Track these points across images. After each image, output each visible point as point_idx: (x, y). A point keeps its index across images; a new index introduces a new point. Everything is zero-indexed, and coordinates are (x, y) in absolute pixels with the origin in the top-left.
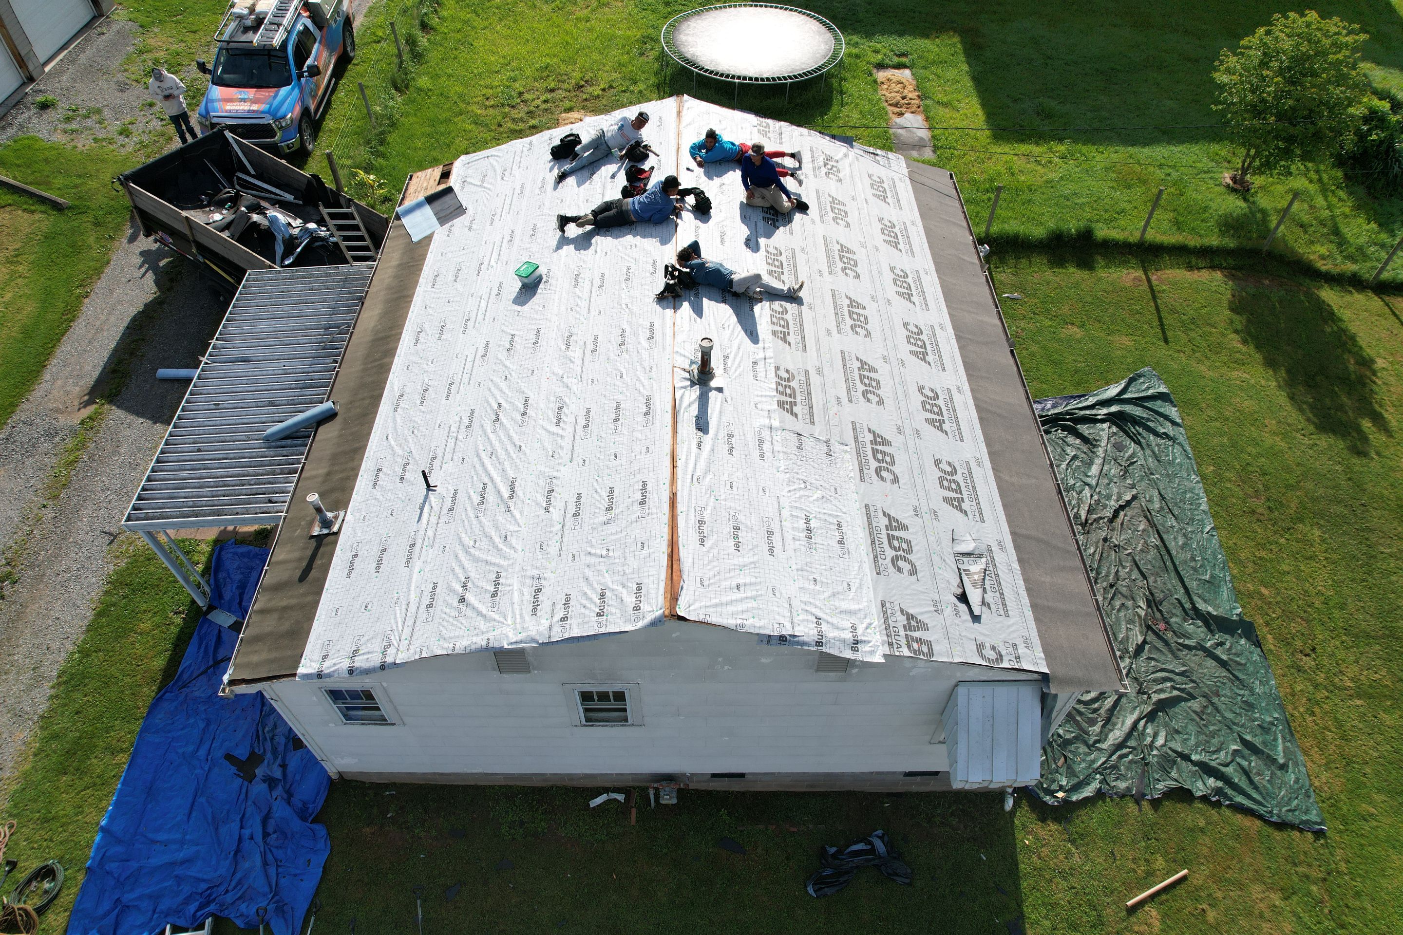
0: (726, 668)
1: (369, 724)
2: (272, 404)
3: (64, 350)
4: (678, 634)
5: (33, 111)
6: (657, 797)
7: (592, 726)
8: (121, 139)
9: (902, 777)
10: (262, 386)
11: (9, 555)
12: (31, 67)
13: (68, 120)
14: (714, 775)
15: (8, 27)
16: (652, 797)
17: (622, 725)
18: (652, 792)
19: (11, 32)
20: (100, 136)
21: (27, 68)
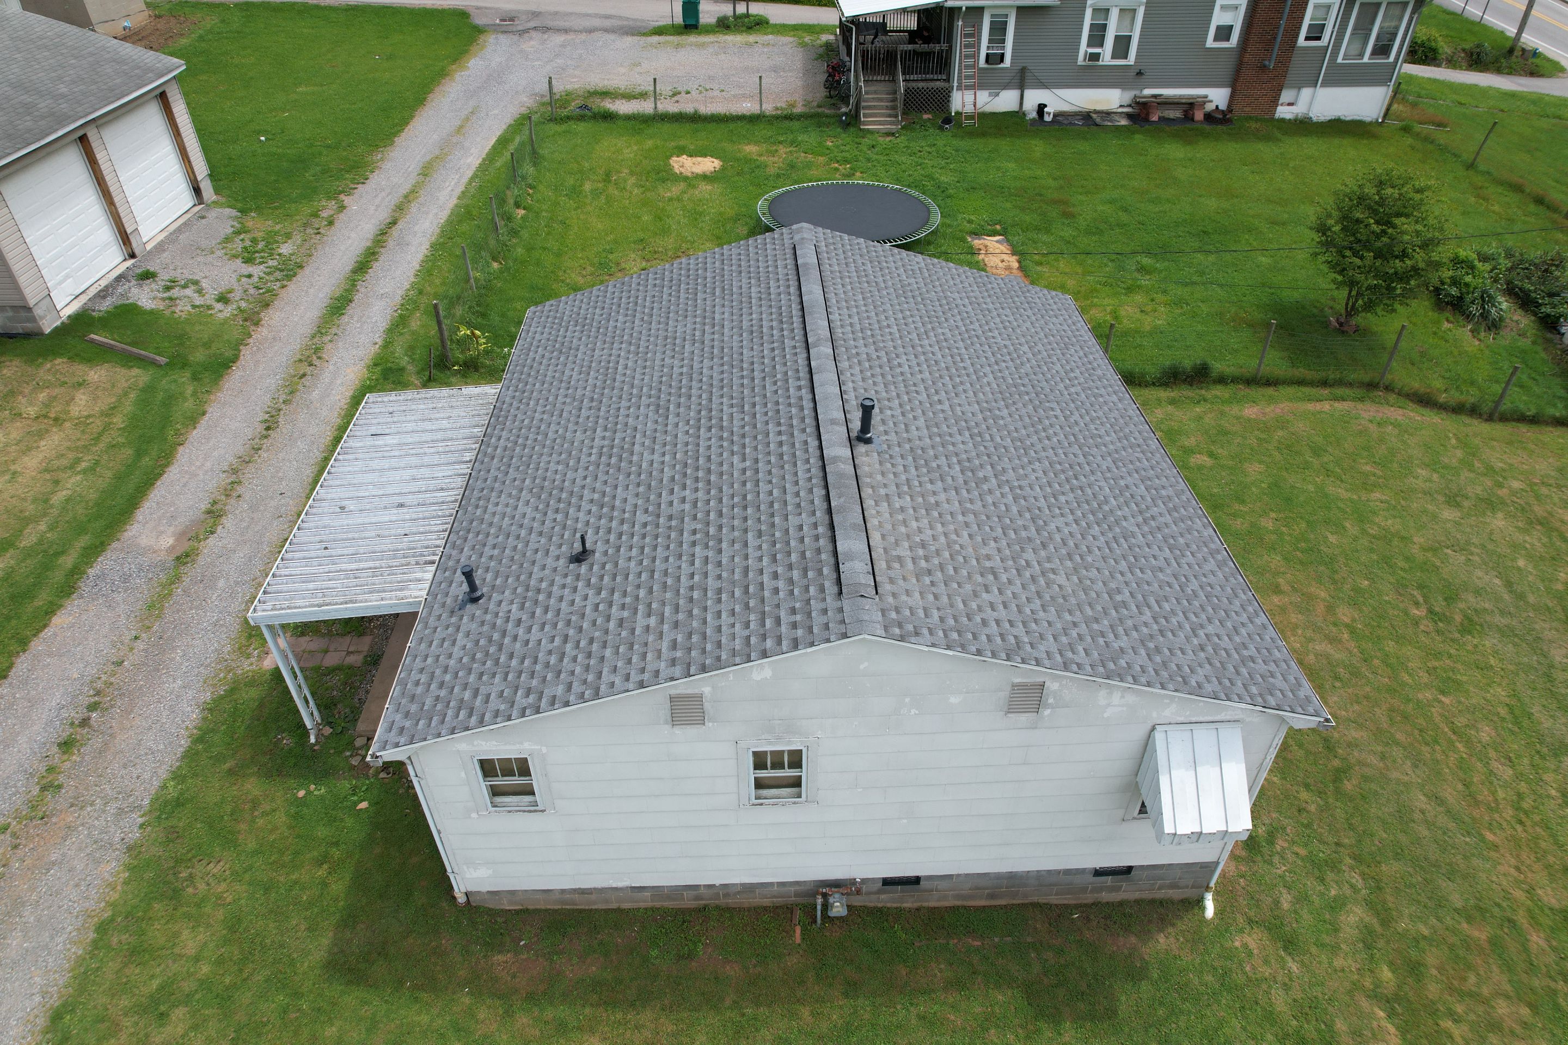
0: (913, 711)
1: (517, 811)
2: (401, 505)
3: (158, 494)
4: (866, 664)
5: (134, 282)
6: (826, 906)
7: (761, 804)
8: (219, 306)
9: (1092, 879)
10: (390, 490)
11: (99, 685)
12: (134, 245)
13: (168, 289)
14: (887, 882)
15: (117, 205)
16: (819, 907)
17: (794, 803)
18: (819, 900)
19: (120, 210)
20: (198, 303)
21: (130, 244)
